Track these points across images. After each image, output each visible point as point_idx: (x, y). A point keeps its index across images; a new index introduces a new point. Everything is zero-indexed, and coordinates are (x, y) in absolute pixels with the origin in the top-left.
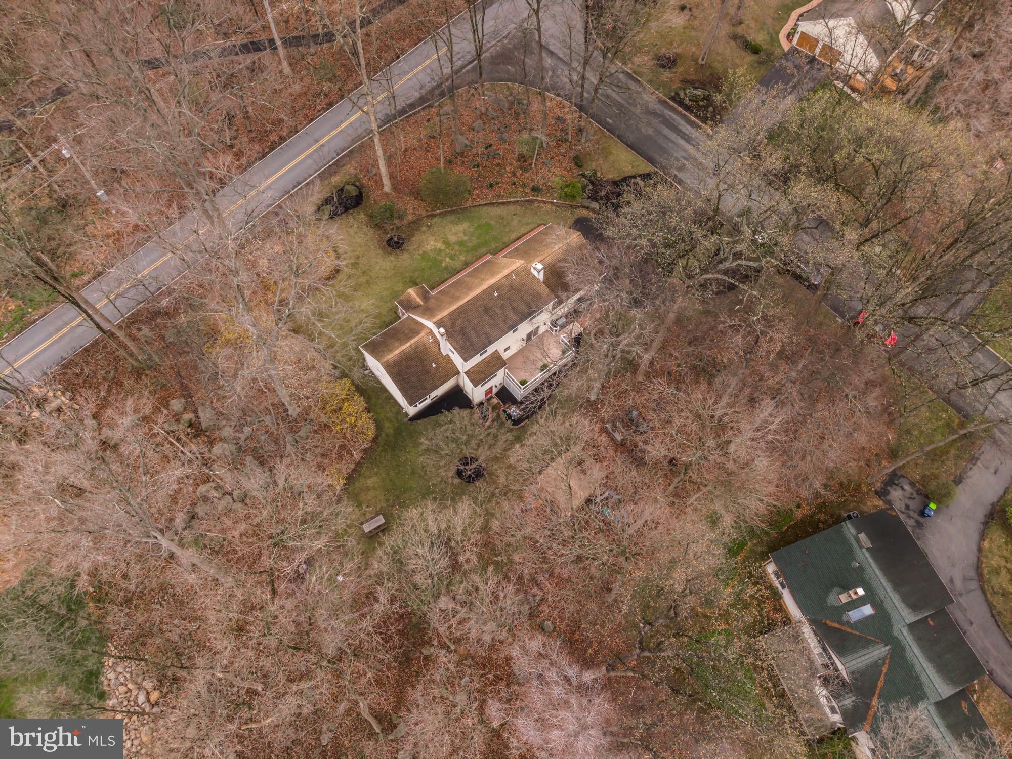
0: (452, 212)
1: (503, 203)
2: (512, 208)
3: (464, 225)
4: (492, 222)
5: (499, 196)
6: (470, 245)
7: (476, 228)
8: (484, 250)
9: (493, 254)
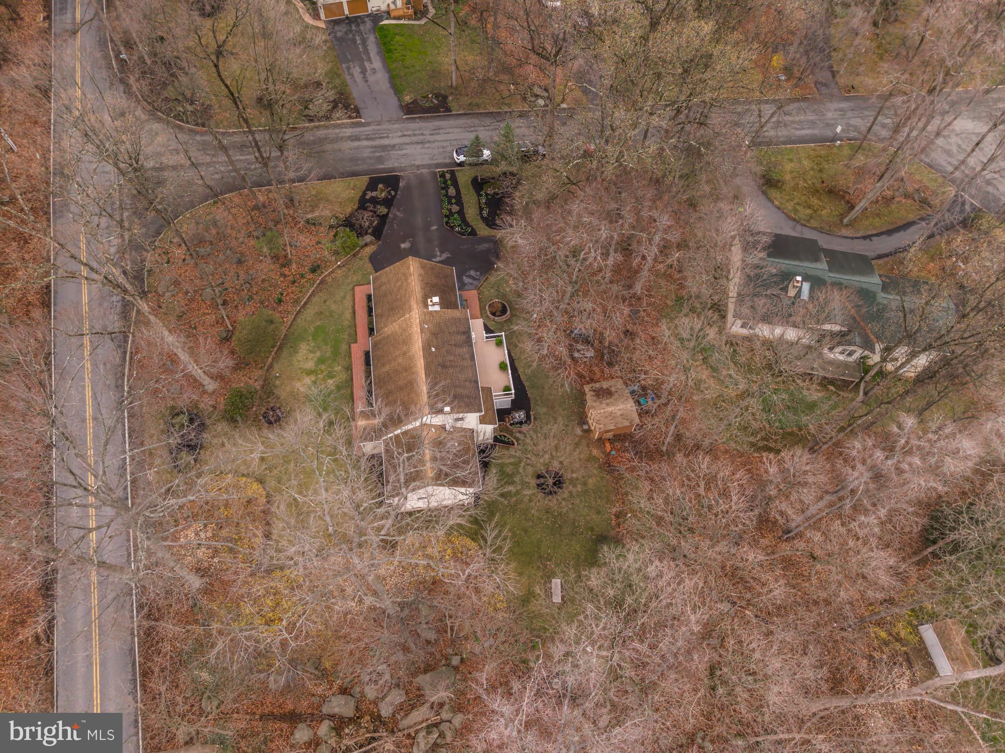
1: (306, 303)
2: (315, 299)
3: (303, 348)
4: (318, 323)
5: (297, 301)
6: (328, 354)
7: (314, 339)
9: (356, 342)
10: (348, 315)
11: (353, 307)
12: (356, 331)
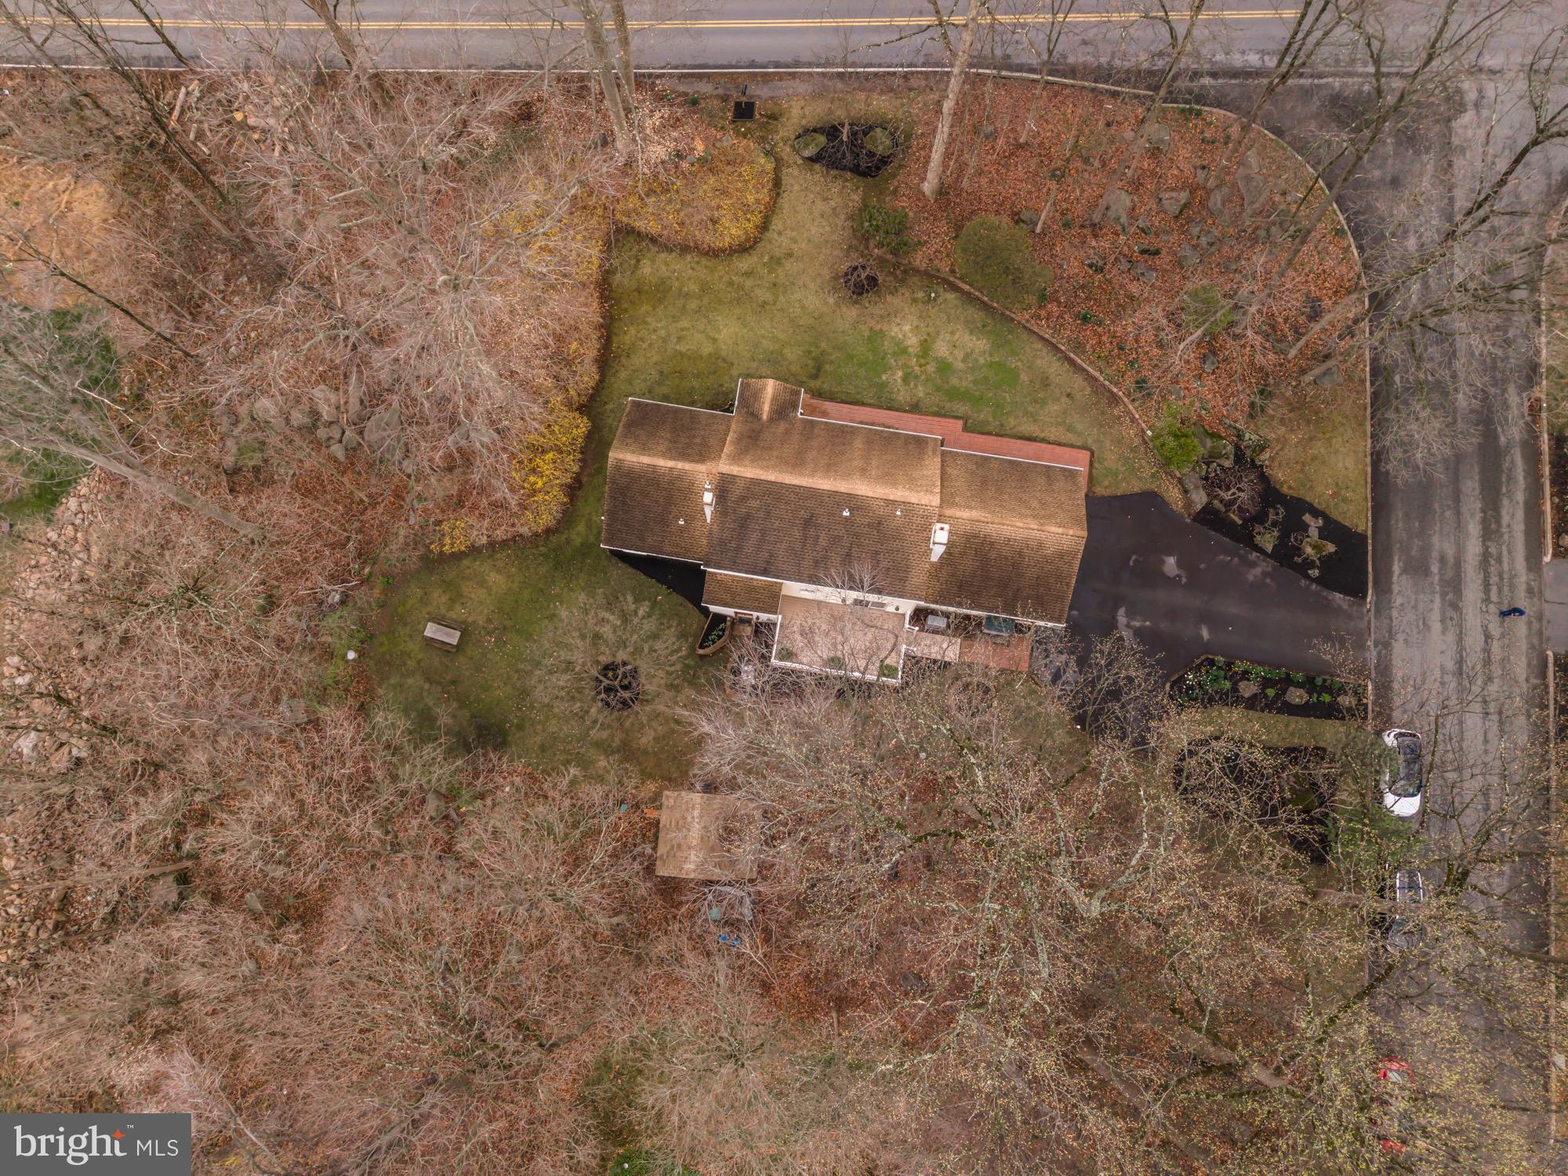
0: (985, 307)
1: (1072, 362)
2: (1078, 381)
3: (979, 344)
4: (1024, 377)
5: (1079, 348)
6: (954, 381)
7: (990, 365)
8: (962, 408)
9: (966, 429)
10: (1028, 428)
11: (1043, 440)
12: (989, 434)
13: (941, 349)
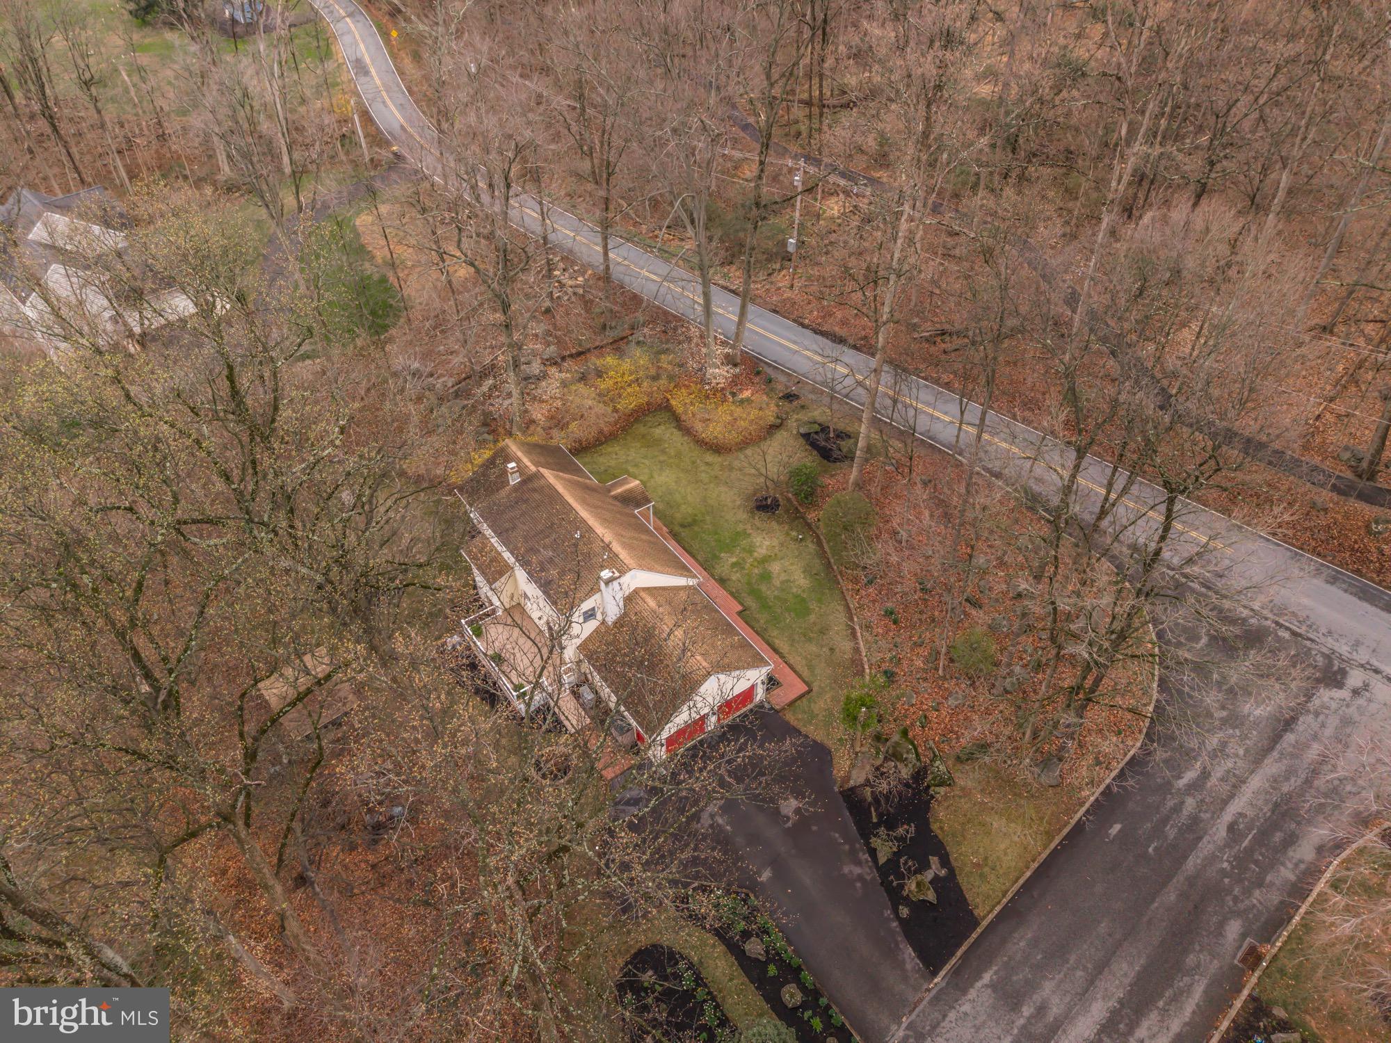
0: (828, 565)
1: (853, 632)
3: (801, 581)
4: (812, 618)
5: (867, 627)
6: (763, 588)
7: (797, 596)
8: (750, 602)
10: (782, 645)
12: (753, 628)
13: (775, 567)
